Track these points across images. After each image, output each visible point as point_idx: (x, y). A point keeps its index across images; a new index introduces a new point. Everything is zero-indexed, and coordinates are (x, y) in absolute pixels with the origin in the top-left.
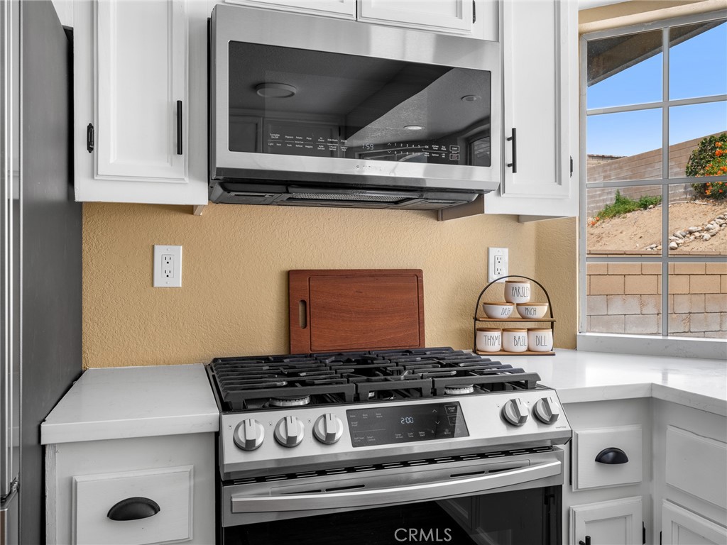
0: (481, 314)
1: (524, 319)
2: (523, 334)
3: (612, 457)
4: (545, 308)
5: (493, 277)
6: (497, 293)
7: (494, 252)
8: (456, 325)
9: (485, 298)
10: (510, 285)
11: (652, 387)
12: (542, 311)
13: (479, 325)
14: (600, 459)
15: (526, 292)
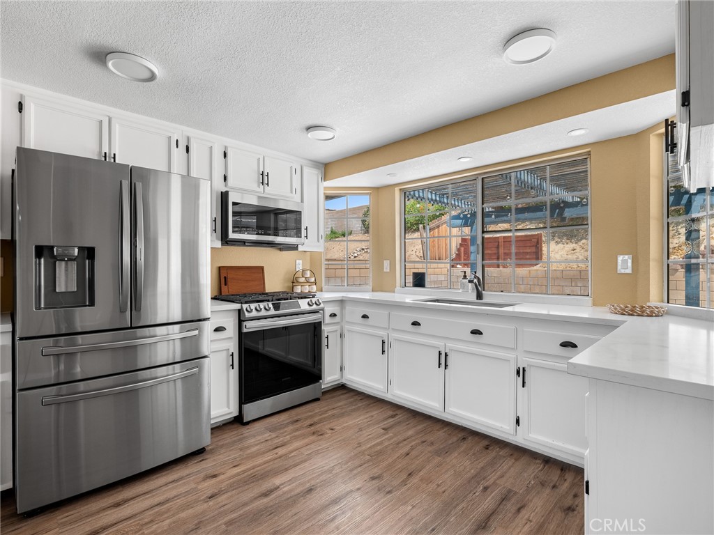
0: (295, 281)
1: (308, 282)
2: (307, 287)
3: (333, 315)
4: (314, 279)
5: (297, 270)
6: (299, 274)
7: (297, 261)
8: (286, 285)
9: (296, 276)
10: (303, 272)
11: (343, 297)
12: (313, 280)
13: (294, 284)
14: (330, 316)
15: (308, 274)
